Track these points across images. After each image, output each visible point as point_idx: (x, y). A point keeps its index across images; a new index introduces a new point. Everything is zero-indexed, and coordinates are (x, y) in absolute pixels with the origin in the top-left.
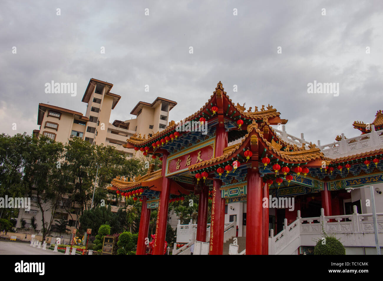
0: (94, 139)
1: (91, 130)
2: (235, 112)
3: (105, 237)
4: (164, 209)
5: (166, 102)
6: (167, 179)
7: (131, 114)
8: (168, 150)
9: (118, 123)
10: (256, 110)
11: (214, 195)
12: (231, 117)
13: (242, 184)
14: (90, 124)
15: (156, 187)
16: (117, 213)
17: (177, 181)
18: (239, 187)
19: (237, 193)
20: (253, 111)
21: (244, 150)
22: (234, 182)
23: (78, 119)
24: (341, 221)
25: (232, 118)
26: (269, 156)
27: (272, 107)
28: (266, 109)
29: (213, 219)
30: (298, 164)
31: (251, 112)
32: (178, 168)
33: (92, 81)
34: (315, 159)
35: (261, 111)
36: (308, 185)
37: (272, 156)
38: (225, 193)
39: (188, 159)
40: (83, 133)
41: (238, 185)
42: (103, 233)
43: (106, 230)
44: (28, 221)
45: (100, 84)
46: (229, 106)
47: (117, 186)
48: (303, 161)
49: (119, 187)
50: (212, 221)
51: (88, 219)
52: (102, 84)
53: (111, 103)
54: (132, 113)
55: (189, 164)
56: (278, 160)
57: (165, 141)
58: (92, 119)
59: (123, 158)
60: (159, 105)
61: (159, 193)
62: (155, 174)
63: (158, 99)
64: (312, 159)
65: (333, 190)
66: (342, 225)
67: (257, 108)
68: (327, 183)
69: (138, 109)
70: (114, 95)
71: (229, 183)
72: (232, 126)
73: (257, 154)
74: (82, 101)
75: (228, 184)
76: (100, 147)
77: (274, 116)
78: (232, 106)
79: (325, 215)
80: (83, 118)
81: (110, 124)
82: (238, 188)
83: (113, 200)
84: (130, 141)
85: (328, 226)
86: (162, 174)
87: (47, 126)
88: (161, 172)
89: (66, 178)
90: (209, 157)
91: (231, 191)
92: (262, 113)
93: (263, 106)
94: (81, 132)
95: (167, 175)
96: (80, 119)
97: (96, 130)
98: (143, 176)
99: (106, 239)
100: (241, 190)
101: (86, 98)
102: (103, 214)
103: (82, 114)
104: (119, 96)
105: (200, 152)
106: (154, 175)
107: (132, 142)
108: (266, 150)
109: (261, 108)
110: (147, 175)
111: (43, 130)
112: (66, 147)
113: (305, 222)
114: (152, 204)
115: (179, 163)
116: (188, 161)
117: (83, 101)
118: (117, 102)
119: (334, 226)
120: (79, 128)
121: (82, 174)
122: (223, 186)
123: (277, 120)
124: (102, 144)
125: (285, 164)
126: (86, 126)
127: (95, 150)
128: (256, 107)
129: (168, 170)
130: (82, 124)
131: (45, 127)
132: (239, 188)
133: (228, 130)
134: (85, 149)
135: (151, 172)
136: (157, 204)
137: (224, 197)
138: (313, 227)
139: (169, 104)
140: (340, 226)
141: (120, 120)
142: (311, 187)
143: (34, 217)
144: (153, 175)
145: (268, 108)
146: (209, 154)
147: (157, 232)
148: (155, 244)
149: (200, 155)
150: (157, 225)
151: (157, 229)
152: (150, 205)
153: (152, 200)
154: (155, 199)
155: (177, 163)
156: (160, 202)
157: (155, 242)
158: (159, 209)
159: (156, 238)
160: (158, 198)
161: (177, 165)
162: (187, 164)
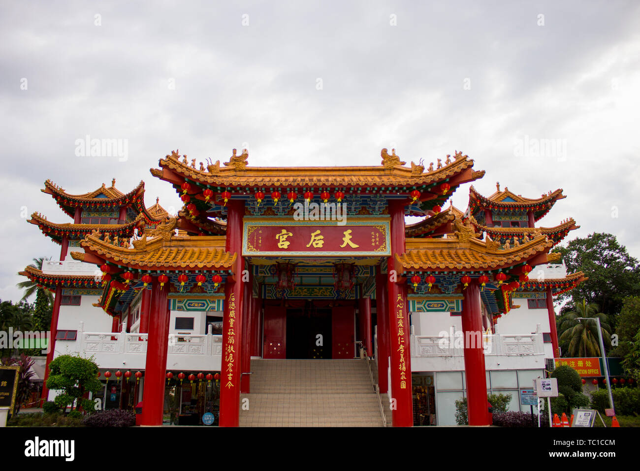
11: (401, 306)
13: (451, 297)
19: (443, 308)
22: (436, 292)
29: (403, 341)
32: (285, 247)
38: (418, 306)
39: (316, 236)
41: (443, 297)
50: (401, 345)
55: (320, 245)
71: (425, 292)
75: (423, 293)
82: (443, 301)
90: (373, 244)
91: (429, 304)
95: (246, 252)
100: (449, 305)
115: (286, 236)
116: (315, 240)
122: (414, 295)
129: (248, 245)
132: (446, 301)
137: (416, 311)
146: (373, 240)
147: (232, 360)
148: (230, 382)
149: (351, 237)
150: (231, 346)
151: (231, 354)
152: (184, 303)
153: (189, 294)
154: (203, 294)
155: (279, 236)
156: (233, 303)
157: (230, 378)
158: (232, 316)
159: (232, 371)
160: (219, 294)
161: (281, 240)
162: (312, 244)
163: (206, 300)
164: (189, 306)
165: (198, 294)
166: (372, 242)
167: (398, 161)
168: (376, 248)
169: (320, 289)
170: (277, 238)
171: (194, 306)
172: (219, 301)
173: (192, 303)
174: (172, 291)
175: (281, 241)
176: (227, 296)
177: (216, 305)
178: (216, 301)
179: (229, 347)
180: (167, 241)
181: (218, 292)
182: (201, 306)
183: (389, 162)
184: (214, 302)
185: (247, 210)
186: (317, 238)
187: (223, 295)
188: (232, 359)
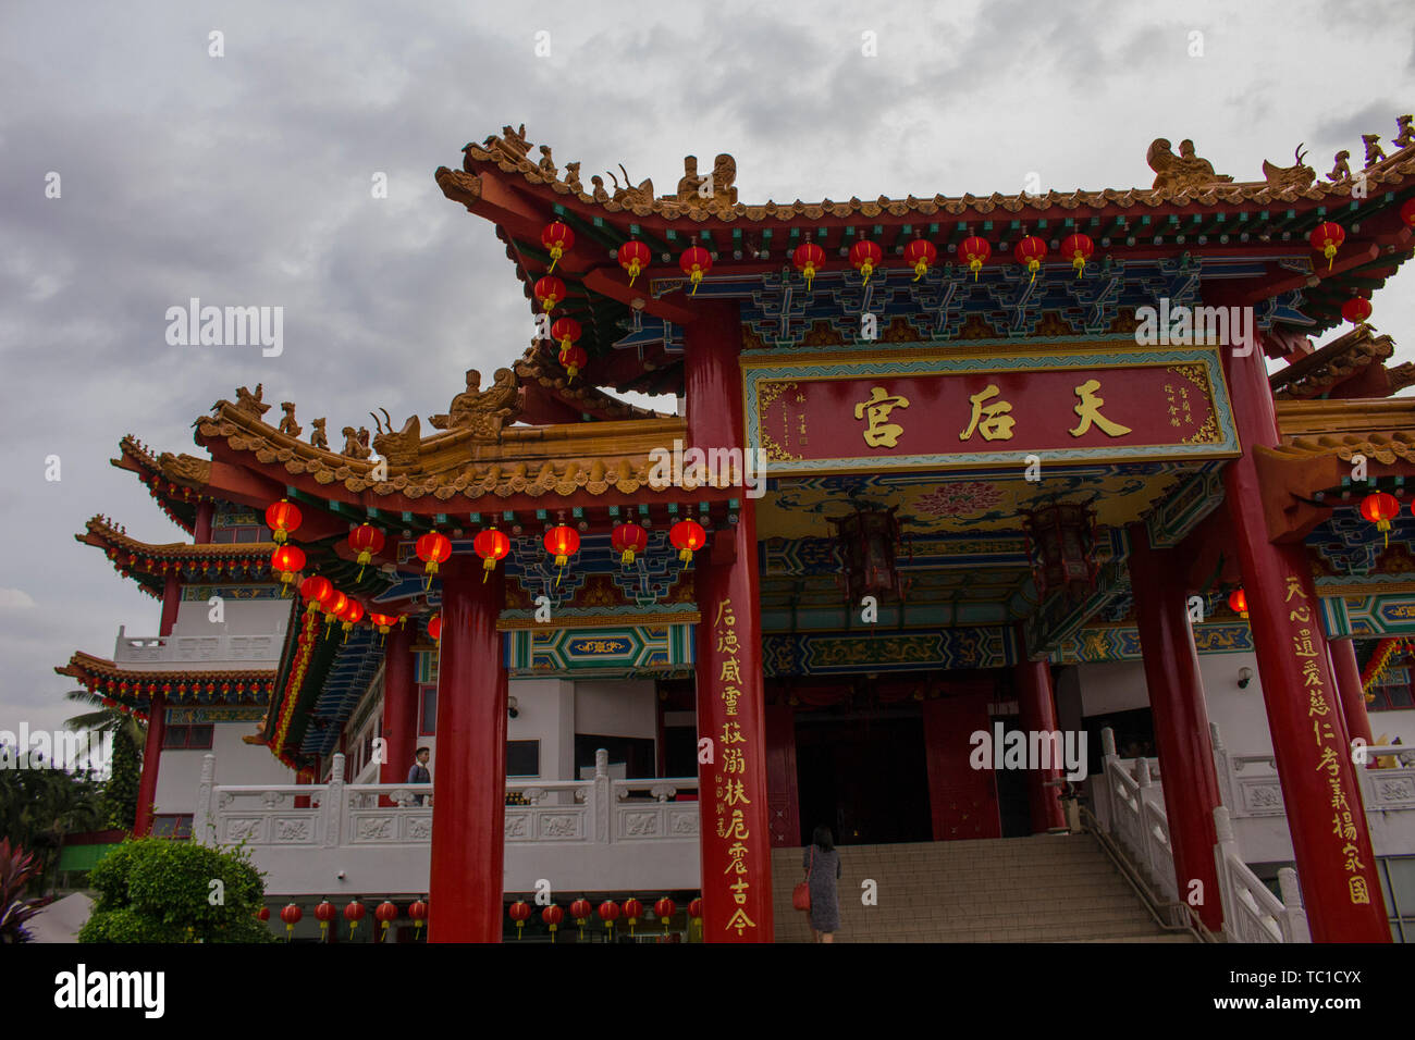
11: (1303, 615)
22: (1393, 568)
32: (890, 441)
38: (1353, 614)
39: (985, 403)
50: (1327, 750)
55: (1004, 433)
72: (1292, 314)
90: (1176, 422)
91: (1389, 608)
105: (1095, 384)
115: (886, 409)
116: (984, 416)
122: (1331, 579)
129: (765, 440)
137: (1351, 632)
146: (1173, 410)
147: (741, 833)
148: (740, 912)
149: (1100, 402)
150: (734, 783)
151: (738, 812)
152: (557, 642)
153: (574, 611)
154: (623, 609)
155: (865, 409)
156: (730, 632)
157: (740, 898)
158: (730, 678)
159: (744, 870)
160: (675, 608)
161: (873, 420)
162: (977, 429)
163: (630, 630)
164: (574, 651)
165: (602, 610)
166: (1171, 416)
167: (1209, 173)
168: (1188, 432)
169: (902, 643)
170: (859, 413)
171: (591, 653)
172: (678, 630)
173: (583, 643)
174: (511, 603)
175: (872, 426)
176: (708, 609)
177: (667, 645)
178: (670, 632)
179: (730, 787)
180: (487, 442)
181: (673, 599)
182: (617, 651)
183: (1181, 178)
184: (660, 634)
185: (748, 334)
186: (991, 410)
187: (691, 607)
188: (742, 827)
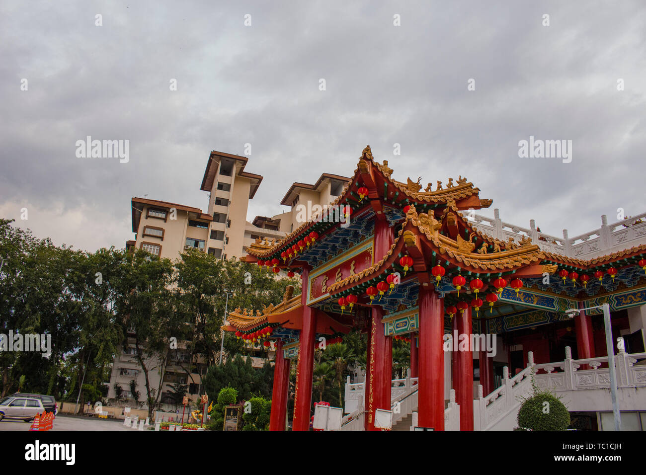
0: (223, 250)
1: (215, 235)
2: (397, 194)
3: (227, 407)
4: (306, 358)
5: (339, 181)
6: (310, 309)
7: (281, 204)
8: (308, 262)
9: (262, 221)
10: (439, 187)
12: (394, 203)
13: (412, 312)
14: (215, 226)
15: (293, 323)
16: (262, 370)
17: (328, 311)
18: (407, 316)
19: (406, 327)
20: (434, 189)
21: (400, 256)
22: (401, 309)
23: (195, 219)
24: (599, 367)
25: (396, 203)
26: (443, 264)
27: (465, 179)
28: (455, 184)
29: (372, 370)
30: (498, 273)
31: (431, 191)
32: (324, 291)
33: (213, 155)
34: (528, 263)
35: (447, 188)
36: (547, 308)
37: (448, 263)
38: (390, 328)
39: (338, 275)
40: (204, 241)
41: (407, 313)
42: (224, 401)
43: (230, 396)
44: (126, 387)
45: (227, 159)
46: (386, 185)
47: (236, 324)
48: (507, 268)
49: (238, 325)
50: (371, 375)
51: (215, 381)
52: (229, 160)
53: (247, 188)
54: (283, 203)
56: (459, 269)
57: (298, 248)
58: (218, 217)
59: (271, 279)
60: (326, 186)
61: (298, 332)
62: (294, 302)
63: (324, 177)
64: (523, 264)
65: (595, 314)
66: (601, 375)
67: (441, 183)
68: (584, 302)
69: (292, 197)
70: (251, 176)
71: (394, 310)
72: (399, 217)
73: (422, 261)
74: (201, 189)
75: (393, 312)
76: (231, 262)
77: (467, 195)
78: (390, 185)
79: (572, 358)
80: (202, 217)
81: (248, 224)
82: (407, 318)
83: (255, 348)
84: (250, 252)
85: (578, 378)
86: (302, 302)
87: (146, 233)
88: (300, 299)
89: (181, 315)
91: (397, 324)
92: (448, 192)
93: (451, 180)
94: (201, 241)
95: (309, 302)
96: (197, 218)
97: (225, 234)
98: (276, 307)
99: (229, 410)
100: (411, 322)
101: (207, 185)
102: (239, 372)
103: (201, 211)
104: (258, 177)
105: (354, 262)
106: (292, 303)
107: (253, 253)
108: (434, 254)
109: (448, 183)
110: (283, 305)
111: (141, 240)
112: (176, 266)
113: (541, 371)
114: (290, 351)
115: (325, 281)
116: (337, 278)
117: (203, 188)
118: (257, 187)
119: (587, 376)
120: (198, 233)
121: (205, 308)
122: (386, 316)
123: (474, 202)
124: (234, 257)
125: (474, 275)
126: (208, 229)
127: (223, 267)
128: (439, 183)
129: (311, 295)
130: (203, 227)
131: (144, 235)
132: (409, 318)
133: (393, 224)
134: (207, 267)
135: (289, 298)
136: (297, 351)
137: (389, 334)
138: (553, 378)
139: (344, 184)
140: (597, 375)
141: (264, 216)
142: (554, 310)
143: (133, 381)
144: (290, 305)
145: (458, 183)
146: (366, 265)
147: (296, 396)
149: (354, 268)
150: (297, 384)
151: (296, 391)
152: (288, 352)
153: (289, 344)
154: (294, 343)
160: (298, 341)
163: (295, 348)
164: (290, 354)
175: (323, 287)
